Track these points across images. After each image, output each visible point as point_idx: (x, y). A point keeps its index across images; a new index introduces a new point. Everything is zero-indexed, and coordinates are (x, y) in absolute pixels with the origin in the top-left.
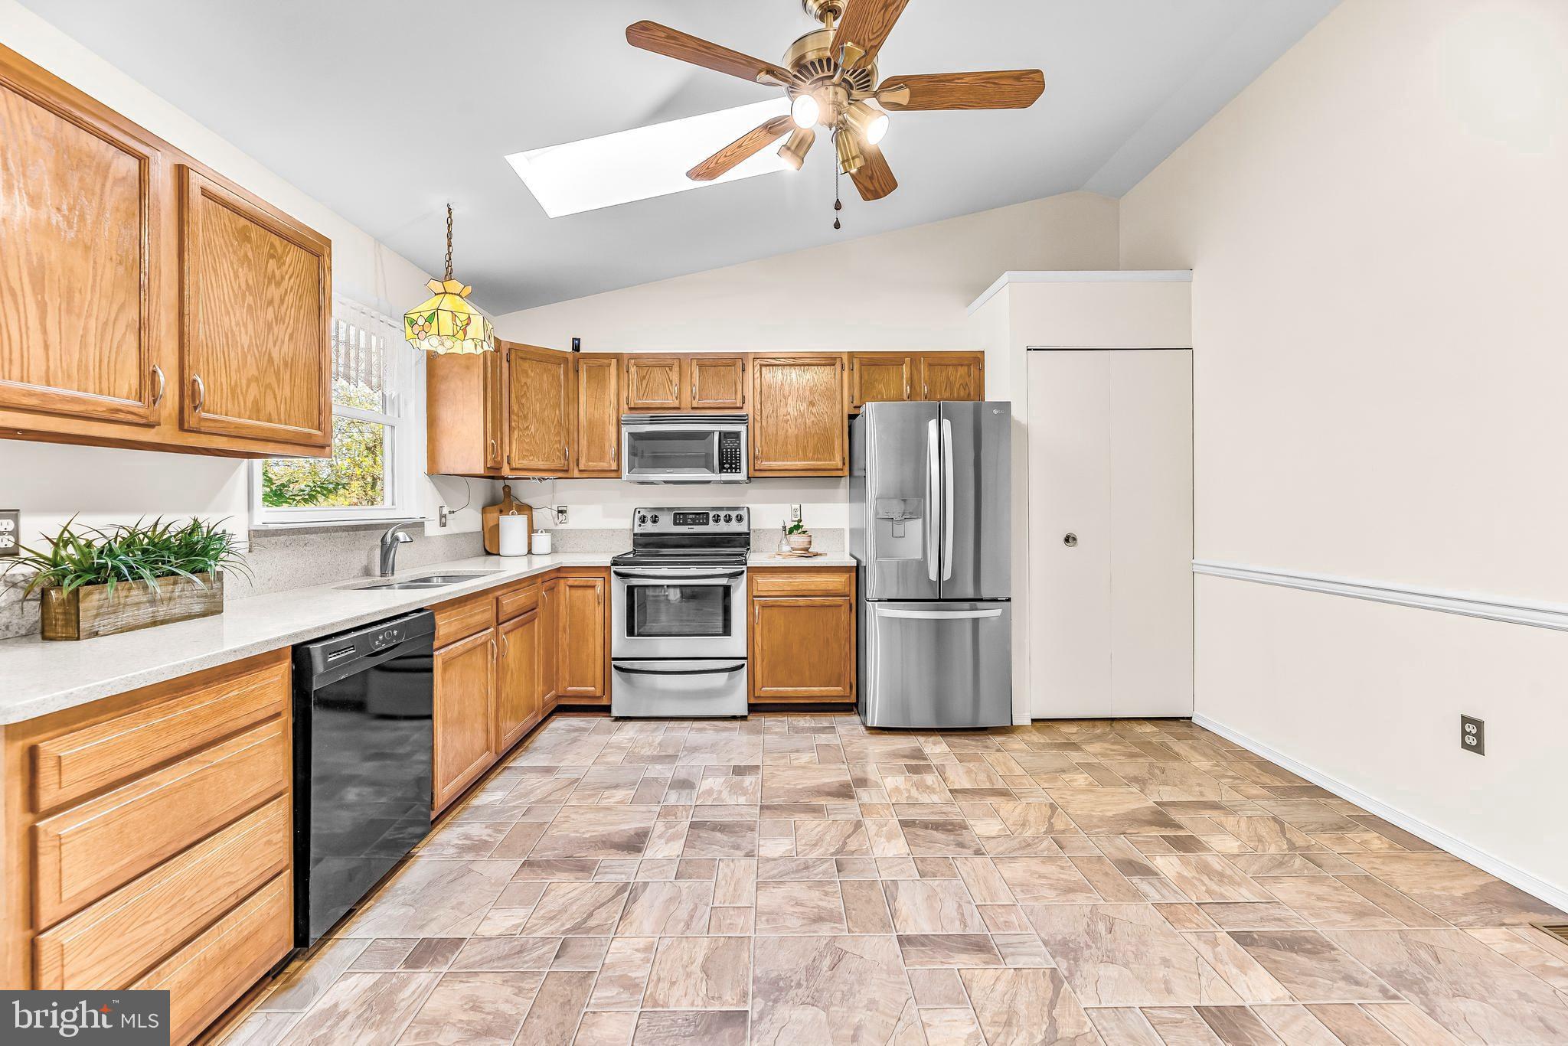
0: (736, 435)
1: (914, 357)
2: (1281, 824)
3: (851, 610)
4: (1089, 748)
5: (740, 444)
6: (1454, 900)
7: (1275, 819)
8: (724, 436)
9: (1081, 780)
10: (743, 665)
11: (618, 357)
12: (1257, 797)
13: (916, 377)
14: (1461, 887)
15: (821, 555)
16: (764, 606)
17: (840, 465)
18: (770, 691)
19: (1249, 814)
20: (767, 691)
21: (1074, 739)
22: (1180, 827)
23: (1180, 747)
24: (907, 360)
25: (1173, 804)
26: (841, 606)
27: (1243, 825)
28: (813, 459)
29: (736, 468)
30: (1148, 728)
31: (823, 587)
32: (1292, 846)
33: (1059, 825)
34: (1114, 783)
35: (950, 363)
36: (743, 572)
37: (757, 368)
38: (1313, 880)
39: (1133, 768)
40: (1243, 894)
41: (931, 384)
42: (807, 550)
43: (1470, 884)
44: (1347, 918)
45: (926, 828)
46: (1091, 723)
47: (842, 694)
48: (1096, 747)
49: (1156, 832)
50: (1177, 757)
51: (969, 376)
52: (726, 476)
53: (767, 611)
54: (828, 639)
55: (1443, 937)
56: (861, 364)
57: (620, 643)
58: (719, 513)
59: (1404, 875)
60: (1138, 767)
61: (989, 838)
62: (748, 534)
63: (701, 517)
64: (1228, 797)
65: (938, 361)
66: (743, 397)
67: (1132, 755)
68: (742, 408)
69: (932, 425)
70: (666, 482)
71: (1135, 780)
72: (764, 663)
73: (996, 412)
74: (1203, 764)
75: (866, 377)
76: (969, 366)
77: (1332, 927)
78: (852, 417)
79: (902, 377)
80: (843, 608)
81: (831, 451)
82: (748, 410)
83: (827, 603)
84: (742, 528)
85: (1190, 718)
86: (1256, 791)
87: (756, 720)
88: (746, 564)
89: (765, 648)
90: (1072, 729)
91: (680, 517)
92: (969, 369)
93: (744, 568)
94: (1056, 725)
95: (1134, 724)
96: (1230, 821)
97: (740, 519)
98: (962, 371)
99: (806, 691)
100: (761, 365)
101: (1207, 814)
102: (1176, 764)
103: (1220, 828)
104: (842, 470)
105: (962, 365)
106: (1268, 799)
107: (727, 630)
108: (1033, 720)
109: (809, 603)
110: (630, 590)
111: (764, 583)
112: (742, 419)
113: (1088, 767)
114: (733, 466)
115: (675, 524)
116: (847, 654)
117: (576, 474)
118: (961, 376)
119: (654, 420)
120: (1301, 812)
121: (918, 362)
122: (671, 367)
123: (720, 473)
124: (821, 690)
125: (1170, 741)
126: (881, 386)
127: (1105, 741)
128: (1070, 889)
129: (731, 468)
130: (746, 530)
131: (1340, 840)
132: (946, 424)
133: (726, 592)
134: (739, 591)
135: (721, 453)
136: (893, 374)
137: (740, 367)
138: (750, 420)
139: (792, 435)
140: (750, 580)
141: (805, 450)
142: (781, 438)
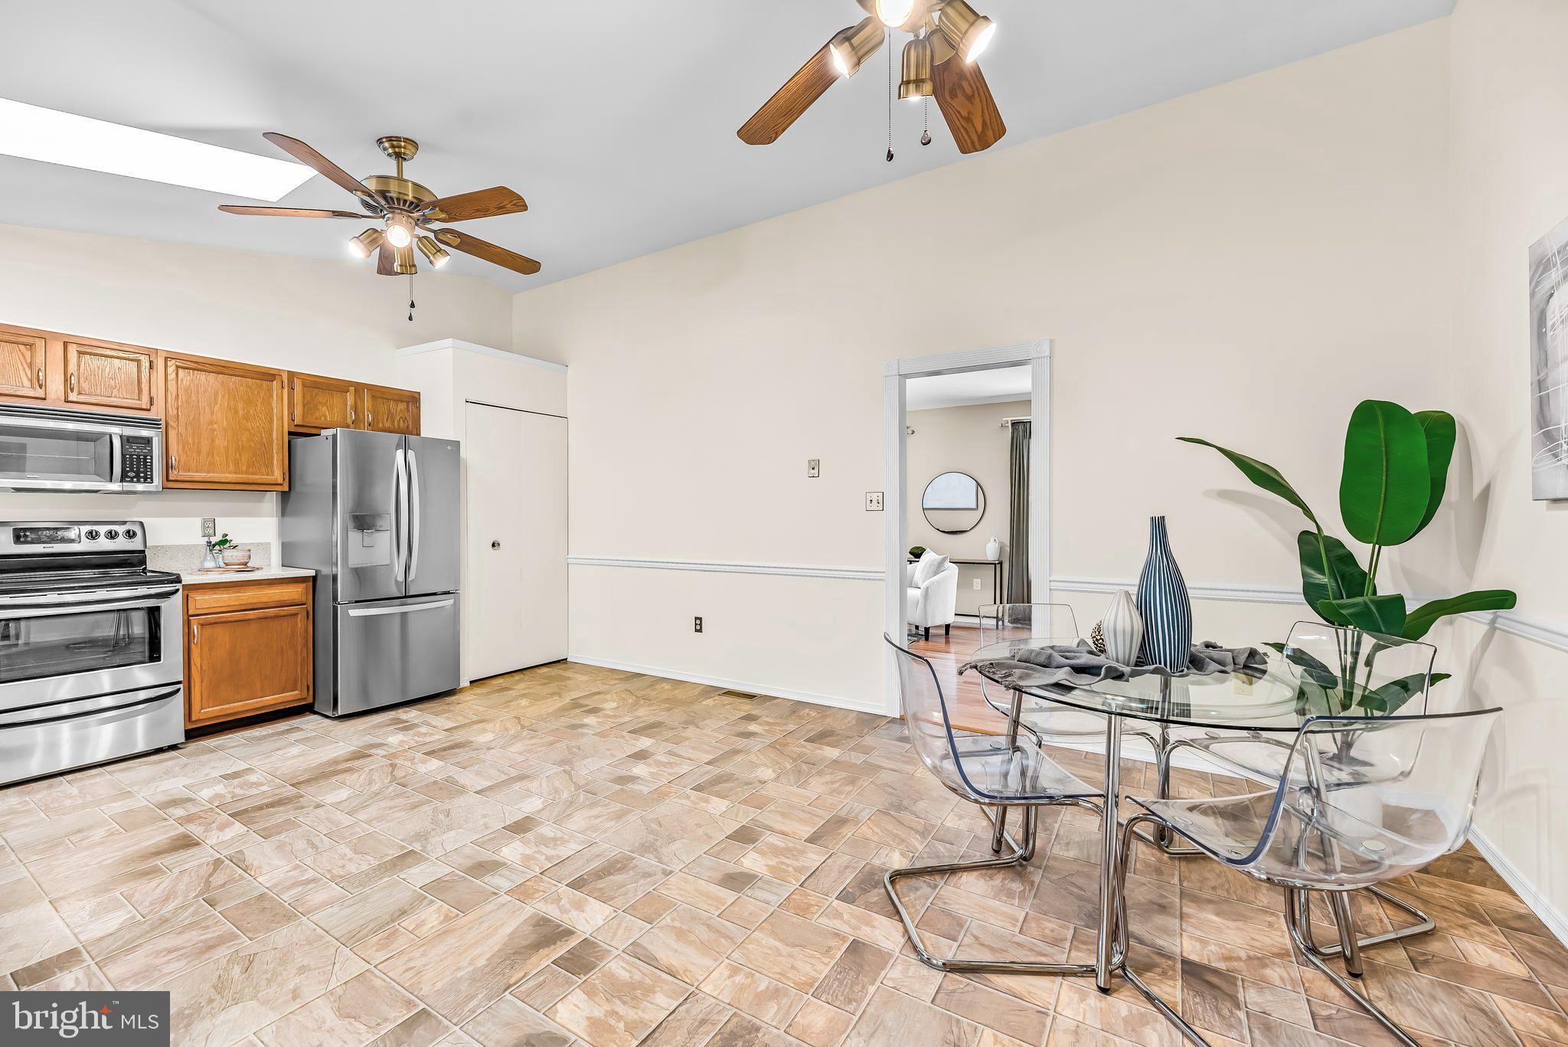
0: (148, 441)
1: (359, 388)
2: (630, 691)
3: (308, 618)
4: (517, 687)
5: (151, 451)
6: (695, 696)
7: (626, 690)
8: (127, 440)
9: (524, 702)
10: (179, 690)
12: (615, 684)
13: (359, 404)
14: (697, 691)
15: (258, 569)
16: (202, 625)
17: (280, 480)
18: (208, 712)
19: (615, 691)
20: (206, 713)
21: (504, 685)
22: (588, 705)
23: (569, 674)
24: (352, 389)
25: (580, 698)
26: (297, 614)
27: (615, 696)
28: (247, 473)
29: (148, 478)
30: (545, 670)
31: (277, 598)
32: (637, 697)
33: (526, 723)
34: (544, 698)
35: (390, 397)
36: (177, 590)
37: (171, 369)
38: (649, 706)
39: (547, 690)
40: (627, 719)
41: (375, 414)
42: (245, 564)
43: (700, 689)
44: (665, 713)
45: (446, 750)
46: (509, 675)
47: (299, 697)
48: (522, 686)
49: (578, 711)
50: (569, 678)
51: (408, 411)
52: (128, 486)
53: (208, 630)
54: (282, 648)
55: (696, 707)
56: (304, 386)
58: (95, 528)
59: (679, 693)
60: (553, 687)
61: (491, 741)
62: (143, 552)
64: (602, 688)
65: (380, 394)
66: (151, 399)
67: (545, 684)
68: (149, 410)
69: (400, 454)
71: (553, 694)
72: (204, 683)
73: (449, 448)
74: (584, 678)
75: (309, 398)
76: (408, 403)
77: (663, 716)
78: (293, 437)
79: (346, 404)
80: (299, 616)
81: (269, 465)
82: (157, 413)
83: (282, 613)
84: (136, 544)
85: (566, 659)
86: (613, 682)
87: (193, 746)
88: (180, 582)
89: (204, 668)
90: (500, 681)
91: (26, 533)
92: (408, 406)
93: (179, 586)
94: (487, 681)
95: (536, 670)
96: (608, 697)
97: (129, 535)
98: (402, 406)
99: (257, 702)
100: (177, 367)
101: (597, 697)
102: (570, 682)
103: (606, 701)
104: (281, 485)
105: (402, 402)
106: (618, 683)
107: (155, 656)
108: (471, 682)
109: (261, 615)
111: (202, 601)
112: (153, 424)
113: (524, 696)
114: (142, 475)
115: (18, 542)
116: (304, 658)
118: (401, 410)
119: (5, 410)
120: (636, 684)
121: (361, 392)
122: (34, 348)
123: (122, 481)
124: (275, 698)
125: (561, 672)
126: (325, 409)
127: (525, 681)
128: (551, 744)
129: (137, 476)
130: (141, 548)
131: (654, 690)
132: (411, 454)
133: (153, 614)
134: (172, 612)
135: (123, 456)
136: (337, 399)
137: (145, 364)
138: (163, 422)
139: (221, 442)
140: (186, 599)
141: (237, 463)
142: (205, 448)
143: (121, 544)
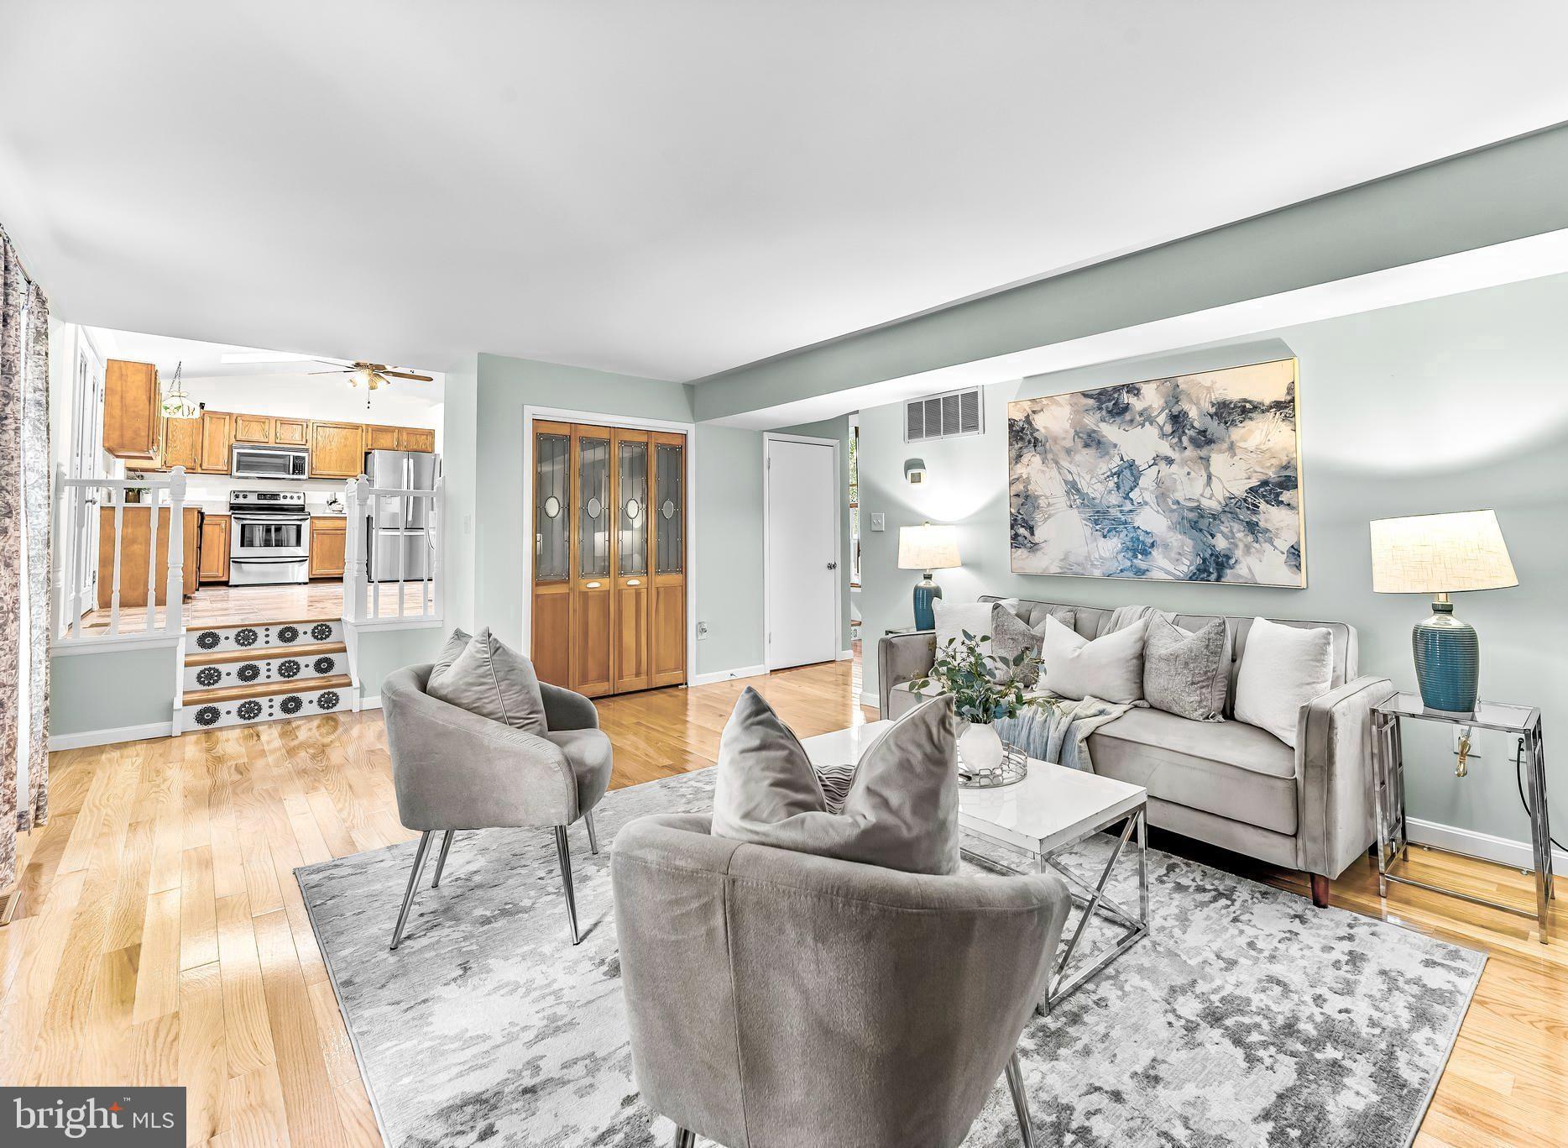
0: (304, 458)
1: (400, 430)
5: (305, 462)
8: (296, 457)
10: (308, 559)
11: (230, 415)
13: (400, 438)
16: (318, 534)
17: (359, 474)
18: (321, 571)
20: (319, 571)
24: (397, 431)
28: (345, 471)
29: (303, 473)
35: (418, 433)
36: (308, 519)
37: (315, 427)
41: (408, 441)
51: (426, 440)
52: (295, 477)
53: (322, 536)
56: (374, 430)
57: (237, 551)
58: (287, 494)
63: (274, 496)
65: (411, 432)
66: (306, 440)
68: (305, 445)
69: (405, 460)
70: (259, 478)
72: (318, 559)
75: (374, 436)
76: (427, 435)
78: (367, 454)
79: (395, 437)
81: (354, 468)
82: (309, 446)
84: (301, 502)
87: (313, 584)
88: (309, 515)
89: (318, 551)
91: (261, 496)
92: (427, 437)
93: (308, 517)
97: (299, 498)
98: (424, 437)
100: (318, 427)
105: (424, 434)
107: (298, 543)
110: (243, 526)
111: (319, 524)
112: (306, 450)
114: (301, 472)
115: (259, 499)
117: (200, 471)
118: (423, 440)
119: (253, 447)
121: (402, 432)
122: (264, 423)
123: (292, 474)
126: (384, 440)
129: (299, 472)
130: (304, 503)
132: (411, 461)
133: (299, 528)
134: (306, 527)
135: (294, 465)
136: (389, 435)
137: (305, 426)
138: (310, 450)
139: (334, 458)
140: (312, 523)
141: (341, 467)
142: (327, 461)
143: (295, 502)
